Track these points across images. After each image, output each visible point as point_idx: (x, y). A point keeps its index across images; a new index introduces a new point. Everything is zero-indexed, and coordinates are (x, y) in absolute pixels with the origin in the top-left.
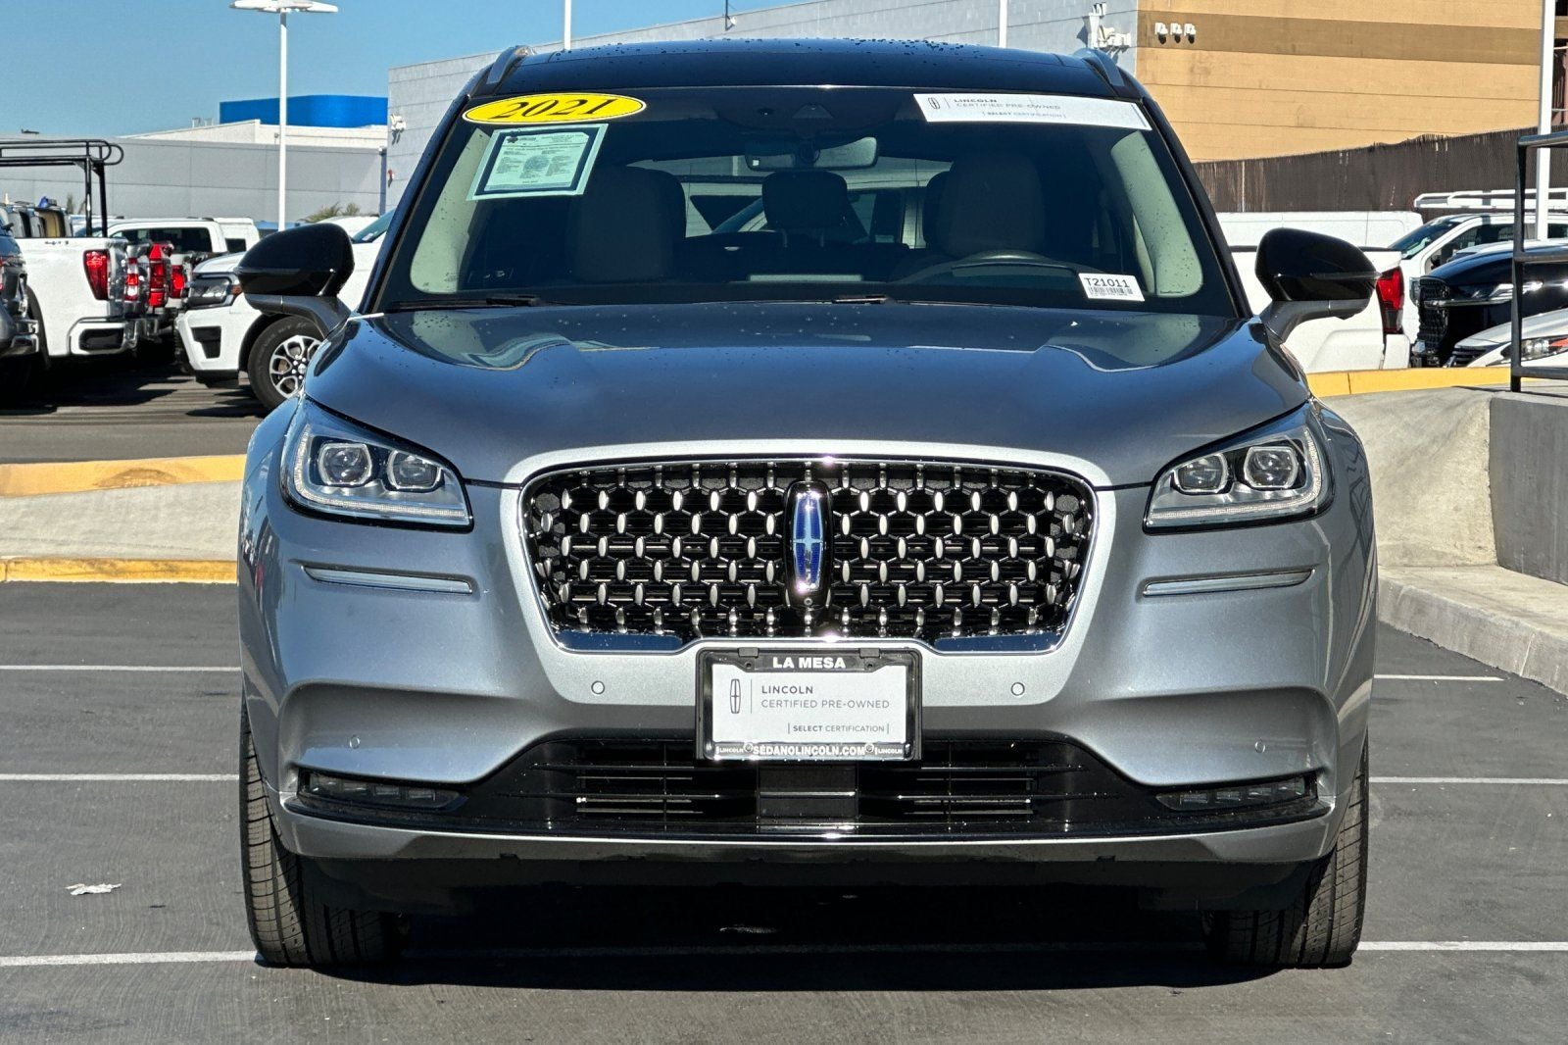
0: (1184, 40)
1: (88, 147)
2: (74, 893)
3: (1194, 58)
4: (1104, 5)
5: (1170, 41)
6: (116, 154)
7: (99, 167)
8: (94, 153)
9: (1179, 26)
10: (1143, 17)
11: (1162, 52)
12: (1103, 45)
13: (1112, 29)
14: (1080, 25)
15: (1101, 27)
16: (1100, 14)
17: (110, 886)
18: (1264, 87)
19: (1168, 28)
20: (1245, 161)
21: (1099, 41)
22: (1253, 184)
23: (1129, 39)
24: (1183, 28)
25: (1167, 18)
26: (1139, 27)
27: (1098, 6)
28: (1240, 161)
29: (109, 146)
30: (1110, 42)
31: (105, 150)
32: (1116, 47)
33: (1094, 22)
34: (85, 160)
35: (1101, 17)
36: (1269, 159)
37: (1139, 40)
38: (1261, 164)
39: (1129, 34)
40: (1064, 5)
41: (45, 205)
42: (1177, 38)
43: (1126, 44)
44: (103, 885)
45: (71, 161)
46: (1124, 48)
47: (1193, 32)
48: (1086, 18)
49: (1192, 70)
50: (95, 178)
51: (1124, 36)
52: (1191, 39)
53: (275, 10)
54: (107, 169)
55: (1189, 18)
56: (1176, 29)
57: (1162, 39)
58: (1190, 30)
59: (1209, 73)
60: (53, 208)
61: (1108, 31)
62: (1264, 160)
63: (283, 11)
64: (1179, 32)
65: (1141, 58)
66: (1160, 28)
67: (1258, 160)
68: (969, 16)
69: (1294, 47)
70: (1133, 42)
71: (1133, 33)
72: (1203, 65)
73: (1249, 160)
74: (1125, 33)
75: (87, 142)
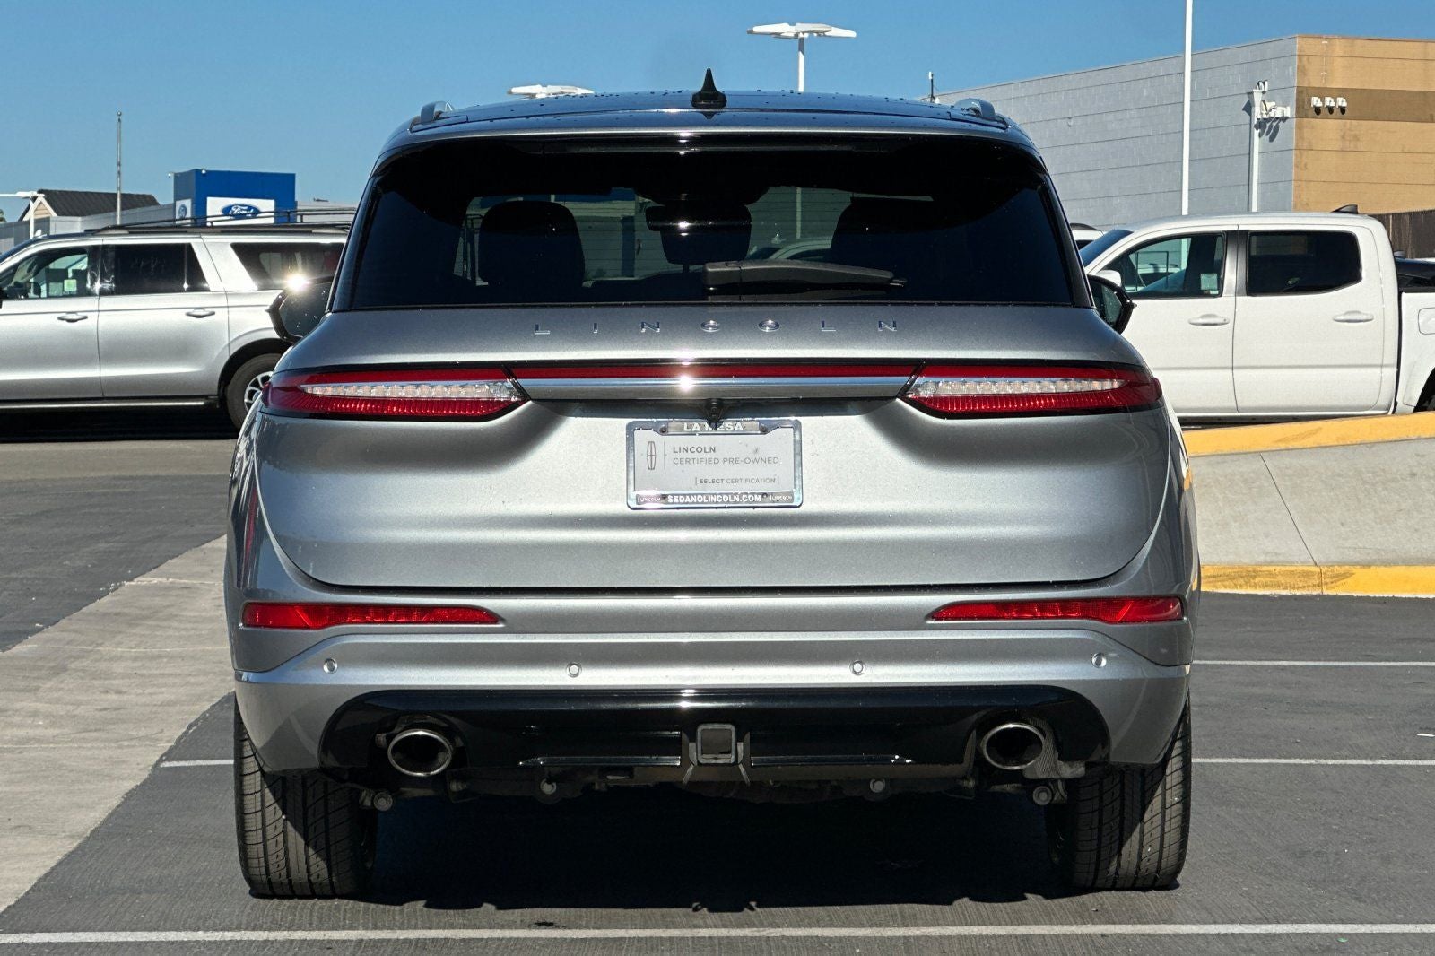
0: (1337, 112)
3: (1345, 126)
4: (1266, 83)
5: (1325, 112)
9: (1332, 100)
10: (1300, 91)
11: (1318, 122)
12: (1265, 116)
13: (1273, 104)
14: (1246, 99)
15: (1264, 102)
16: (1263, 90)
18: (1406, 151)
19: (1323, 101)
20: (1393, 214)
21: (1262, 114)
22: (1400, 233)
23: (1288, 112)
24: (1335, 101)
25: (1321, 93)
26: (1297, 100)
27: (1261, 83)
28: (1388, 215)
30: (1272, 114)
32: (1277, 118)
33: (1258, 97)
35: (1264, 93)
36: (1414, 212)
37: (1297, 112)
38: (1407, 217)
39: (1288, 108)
40: (1230, 83)
42: (1331, 110)
43: (1285, 115)
46: (1284, 119)
47: (1345, 104)
48: (1250, 94)
49: (1343, 137)
51: (1284, 109)
52: (1343, 110)
53: (792, 35)
55: (1342, 92)
56: (1329, 101)
57: (1317, 110)
58: (1342, 102)
59: (1358, 140)
61: (1270, 105)
62: (1410, 213)
63: (801, 35)
64: (1332, 104)
65: (1299, 128)
66: (1316, 102)
67: (1405, 214)
68: (1145, 94)
69: (1432, 116)
70: (1291, 112)
71: (1291, 108)
72: (1353, 133)
73: (1396, 214)
74: (1285, 107)
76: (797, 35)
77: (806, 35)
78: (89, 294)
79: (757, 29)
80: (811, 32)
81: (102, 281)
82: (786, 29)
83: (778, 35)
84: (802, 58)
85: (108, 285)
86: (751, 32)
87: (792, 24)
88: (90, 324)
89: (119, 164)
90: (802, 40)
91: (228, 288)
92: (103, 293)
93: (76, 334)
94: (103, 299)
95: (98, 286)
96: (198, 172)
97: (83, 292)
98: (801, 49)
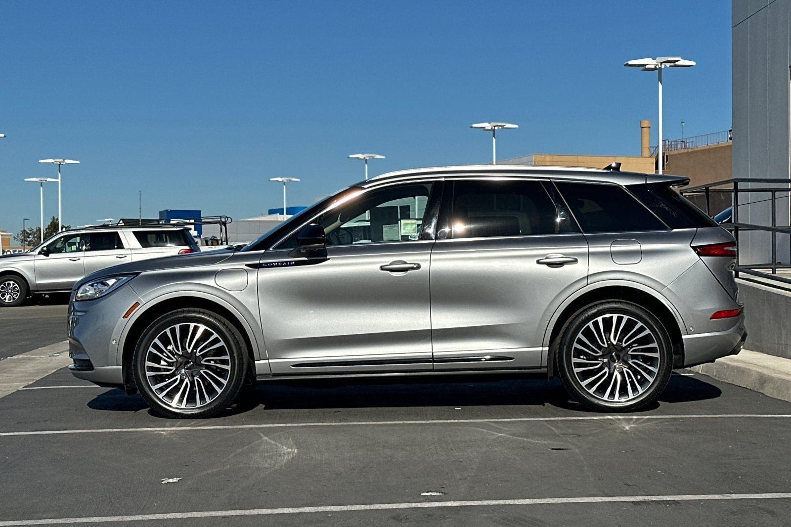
1: (221, 218)
2: (163, 483)
6: (229, 220)
7: (225, 224)
8: (223, 220)
17: (178, 479)
29: (227, 218)
31: (226, 219)
34: (220, 222)
41: (213, 238)
44: (175, 478)
45: (216, 222)
50: (223, 227)
54: (227, 225)
60: (215, 239)
75: (221, 216)
76: (365, 158)
77: (368, 158)
78: (81, 250)
79: (351, 156)
80: (369, 157)
81: (86, 246)
82: (361, 156)
83: (358, 158)
84: (366, 166)
85: (87, 248)
86: (349, 157)
87: (363, 154)
88: (80, 262)
89: (140, 209)
90: (366, 160)
91: (131, 248)
92: (86, 250)
93: (76, 265)
94: (86, 252)
95: (84, 248)
96: (167, 210)
97: (79, 250)
98: (366, 162)
